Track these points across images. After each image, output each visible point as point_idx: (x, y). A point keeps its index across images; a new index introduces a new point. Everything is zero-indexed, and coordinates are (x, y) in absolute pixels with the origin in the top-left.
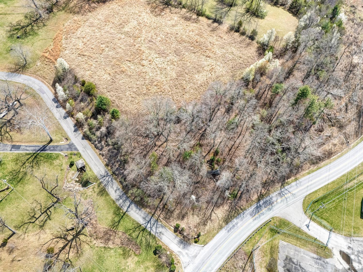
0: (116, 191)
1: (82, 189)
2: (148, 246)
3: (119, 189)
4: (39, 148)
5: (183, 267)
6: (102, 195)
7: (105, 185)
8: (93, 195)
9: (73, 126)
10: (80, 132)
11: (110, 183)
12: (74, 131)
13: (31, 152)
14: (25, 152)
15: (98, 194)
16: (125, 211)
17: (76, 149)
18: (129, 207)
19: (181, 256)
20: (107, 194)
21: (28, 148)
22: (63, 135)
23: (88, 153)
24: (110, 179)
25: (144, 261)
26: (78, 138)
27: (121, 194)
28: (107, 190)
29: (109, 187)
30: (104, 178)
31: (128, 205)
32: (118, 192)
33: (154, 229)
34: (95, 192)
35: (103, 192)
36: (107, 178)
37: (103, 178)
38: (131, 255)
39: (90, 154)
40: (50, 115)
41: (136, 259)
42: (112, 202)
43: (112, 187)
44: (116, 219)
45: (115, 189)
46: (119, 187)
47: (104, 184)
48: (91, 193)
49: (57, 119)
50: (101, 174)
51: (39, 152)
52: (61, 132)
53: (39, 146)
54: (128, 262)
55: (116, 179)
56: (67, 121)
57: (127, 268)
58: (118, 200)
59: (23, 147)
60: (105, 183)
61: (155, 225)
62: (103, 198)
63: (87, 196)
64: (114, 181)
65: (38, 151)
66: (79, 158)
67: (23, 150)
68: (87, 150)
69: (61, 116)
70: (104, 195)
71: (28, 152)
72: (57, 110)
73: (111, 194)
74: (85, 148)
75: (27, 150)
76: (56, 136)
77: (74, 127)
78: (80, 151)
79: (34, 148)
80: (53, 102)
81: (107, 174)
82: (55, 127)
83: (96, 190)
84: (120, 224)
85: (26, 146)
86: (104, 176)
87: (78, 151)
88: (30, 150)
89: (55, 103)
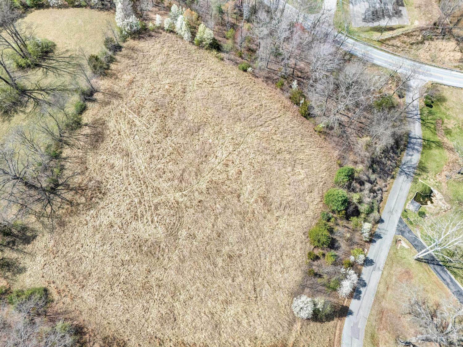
0: (412, 155)
1: (435, 191)
2: (430, 113)
3: (407, 153)
4: (436, 267)
5: (426, 83)
6: (426, 168)
7: (414, 168)
8: (431, 177)
9: (374, 244)
10: (377, 230)
11: (409, 164)
12: (381, 238)
13: (449, 272)
14: (456, 281)
15: (427, 172)
16: (422, 141)
17: (401, 221)
18: (415, 138)
19: (419, 86)
20: (421, 162)
21: (448, 280)
22: (395, 251)
23: (395, 205)
24: (405, 167)
25: (443, 113)
26: (385, 228)
27: (410, 149)
28: (417, 165)
29: (413, 163)
30: (408, 173)
31: (415, 140)
32: (411, 153)
33: (415, 112)
34: (428, 176)
35: (422, 168)
36: (405, 170)
37: (409, 175)
38: (445, 127)
39: (394, 203)
40: (382, 288)
41: (446, 121)
42: (424, 155)
43: (411, 161)
44: (434, 145)
45: (410, 157)
46: (405, 154)
47: (413, 170)
48: (432, 180)
49: (381, 272)
50: (406, 178)
51: (441, 263)
52: (394, 255)
53: (434, 268)
54: (452, 127)
55: (400, 161)
56: (374, 257)
57: (457, 126)
58: (417, 150)
59: (452, 287)
60: (411, 170)
61: (411, 112)
62: (426, 164)
63: (437, 183)
64: (403, 162)
65: (440, 265)
66: (409, 212)
67: (456, 284)
68: (392, 208)
69: (374, 270)
70: (423, 165)
71: (453, 277)
72: (369, 282)
73: (417, 159)
74: (391, 212)
75: (451, 279)
76: (405, 258)
77: (375, 241)
78: (399, 215)
79: (441, 272)
80: (362, 295)
81: (401, 172)
82: (394, 269)
83: (425, 177)
84: (435, 141)
85: (448, 284)
86: (406, 174)
87: (400, 218)
88: (448, 276)
89: (360, 292)
